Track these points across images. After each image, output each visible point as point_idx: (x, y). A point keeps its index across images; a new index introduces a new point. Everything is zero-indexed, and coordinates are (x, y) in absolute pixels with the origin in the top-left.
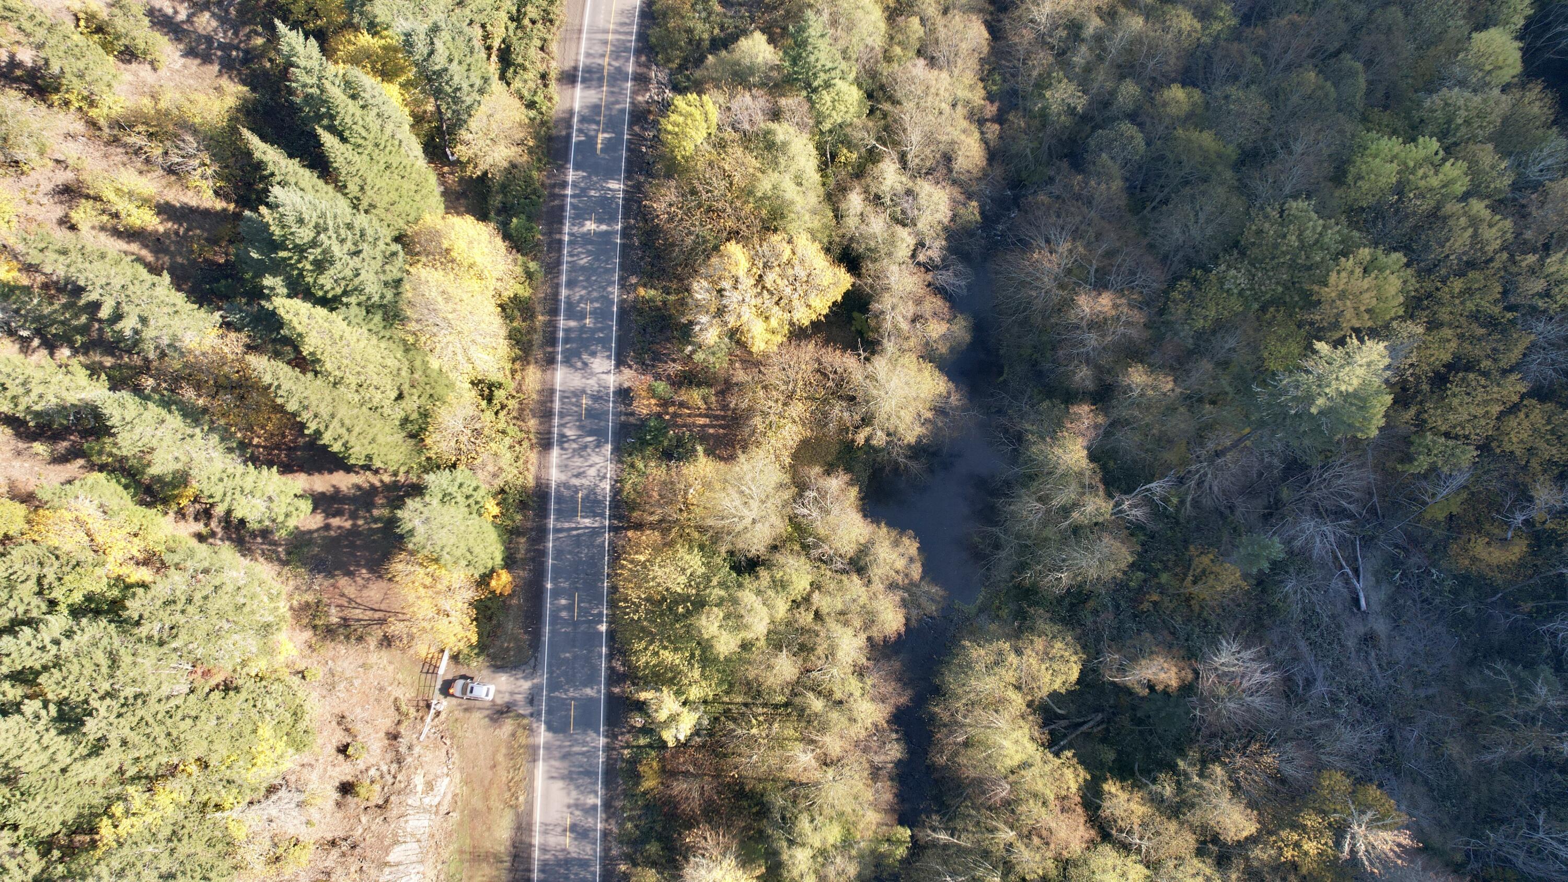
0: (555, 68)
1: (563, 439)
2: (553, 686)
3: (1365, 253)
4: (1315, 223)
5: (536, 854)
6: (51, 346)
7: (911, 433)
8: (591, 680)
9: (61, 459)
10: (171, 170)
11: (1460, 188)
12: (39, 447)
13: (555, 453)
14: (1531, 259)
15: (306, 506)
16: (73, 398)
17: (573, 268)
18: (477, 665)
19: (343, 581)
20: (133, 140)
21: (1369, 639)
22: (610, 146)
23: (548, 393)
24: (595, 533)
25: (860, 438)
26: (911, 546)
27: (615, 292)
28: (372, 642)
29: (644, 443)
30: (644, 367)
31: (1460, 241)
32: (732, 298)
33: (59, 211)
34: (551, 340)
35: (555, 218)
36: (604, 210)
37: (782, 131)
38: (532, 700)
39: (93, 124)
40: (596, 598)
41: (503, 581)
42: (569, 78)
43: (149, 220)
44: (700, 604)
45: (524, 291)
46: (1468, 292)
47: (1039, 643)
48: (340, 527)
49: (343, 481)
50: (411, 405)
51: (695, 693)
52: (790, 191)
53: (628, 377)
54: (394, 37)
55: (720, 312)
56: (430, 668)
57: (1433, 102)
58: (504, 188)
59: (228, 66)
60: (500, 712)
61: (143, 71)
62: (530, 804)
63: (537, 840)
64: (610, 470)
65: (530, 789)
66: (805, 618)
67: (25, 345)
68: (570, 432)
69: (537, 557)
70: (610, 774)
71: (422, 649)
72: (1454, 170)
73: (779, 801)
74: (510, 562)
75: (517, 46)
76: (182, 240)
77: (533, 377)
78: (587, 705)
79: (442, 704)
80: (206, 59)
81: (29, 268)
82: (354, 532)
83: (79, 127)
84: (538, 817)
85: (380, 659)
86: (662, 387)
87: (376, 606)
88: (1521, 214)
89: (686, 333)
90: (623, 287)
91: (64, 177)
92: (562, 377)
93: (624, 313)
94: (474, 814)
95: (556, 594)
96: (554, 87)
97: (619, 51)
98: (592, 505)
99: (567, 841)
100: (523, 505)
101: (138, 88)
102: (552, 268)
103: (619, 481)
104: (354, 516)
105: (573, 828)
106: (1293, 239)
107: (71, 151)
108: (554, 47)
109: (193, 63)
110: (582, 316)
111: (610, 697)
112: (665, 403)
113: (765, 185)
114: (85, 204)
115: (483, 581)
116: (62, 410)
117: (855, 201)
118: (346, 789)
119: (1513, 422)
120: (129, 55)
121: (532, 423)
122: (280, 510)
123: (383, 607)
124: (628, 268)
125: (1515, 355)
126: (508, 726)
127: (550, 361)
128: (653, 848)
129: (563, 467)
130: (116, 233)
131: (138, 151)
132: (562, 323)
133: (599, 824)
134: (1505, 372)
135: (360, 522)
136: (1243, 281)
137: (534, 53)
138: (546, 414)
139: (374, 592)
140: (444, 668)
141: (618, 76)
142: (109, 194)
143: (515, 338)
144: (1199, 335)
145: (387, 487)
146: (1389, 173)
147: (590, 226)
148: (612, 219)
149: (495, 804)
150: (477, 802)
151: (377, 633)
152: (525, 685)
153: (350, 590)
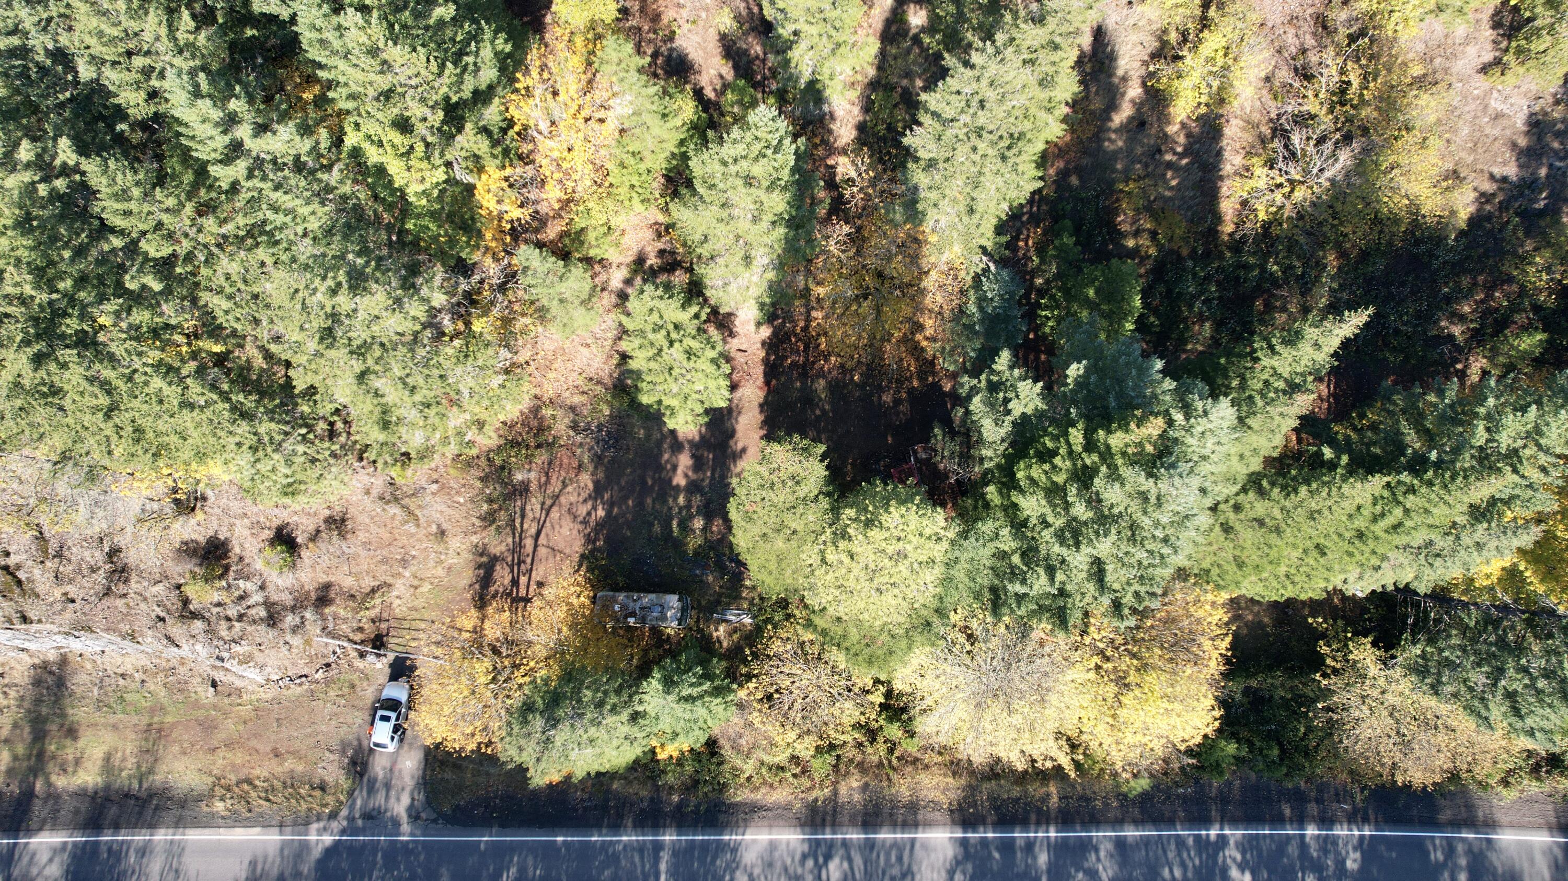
1: (822, 851)
5: (139, 838)
13: (795, 838)
17: (1152, 849)
19: (587, 481)
20: (1333, 63)
23: (907, 817)
28: (484, 539)
38: (373, 818)
48: (675, 468)
60: (359, 760)
62: (209, 822)
63: (161, 836)
65: (234, 820)
79: (377, 663)
82: (666, 489)
84: (193, 836)
87: (542, 540)
92: (937, 841)
94: (208, 727)
101: (1439, 50)
104: (693, 487)
118: (215, 551)
120: (1512, 23)
123: (542, 551)
127: (966, 817)
132: (1044, 836)
135: (681, 500)
138: (870, 816)
149: (219, 762)
150: (230, 727)
151: (499, 545)
152: (400, 806)
153: (571, 496)
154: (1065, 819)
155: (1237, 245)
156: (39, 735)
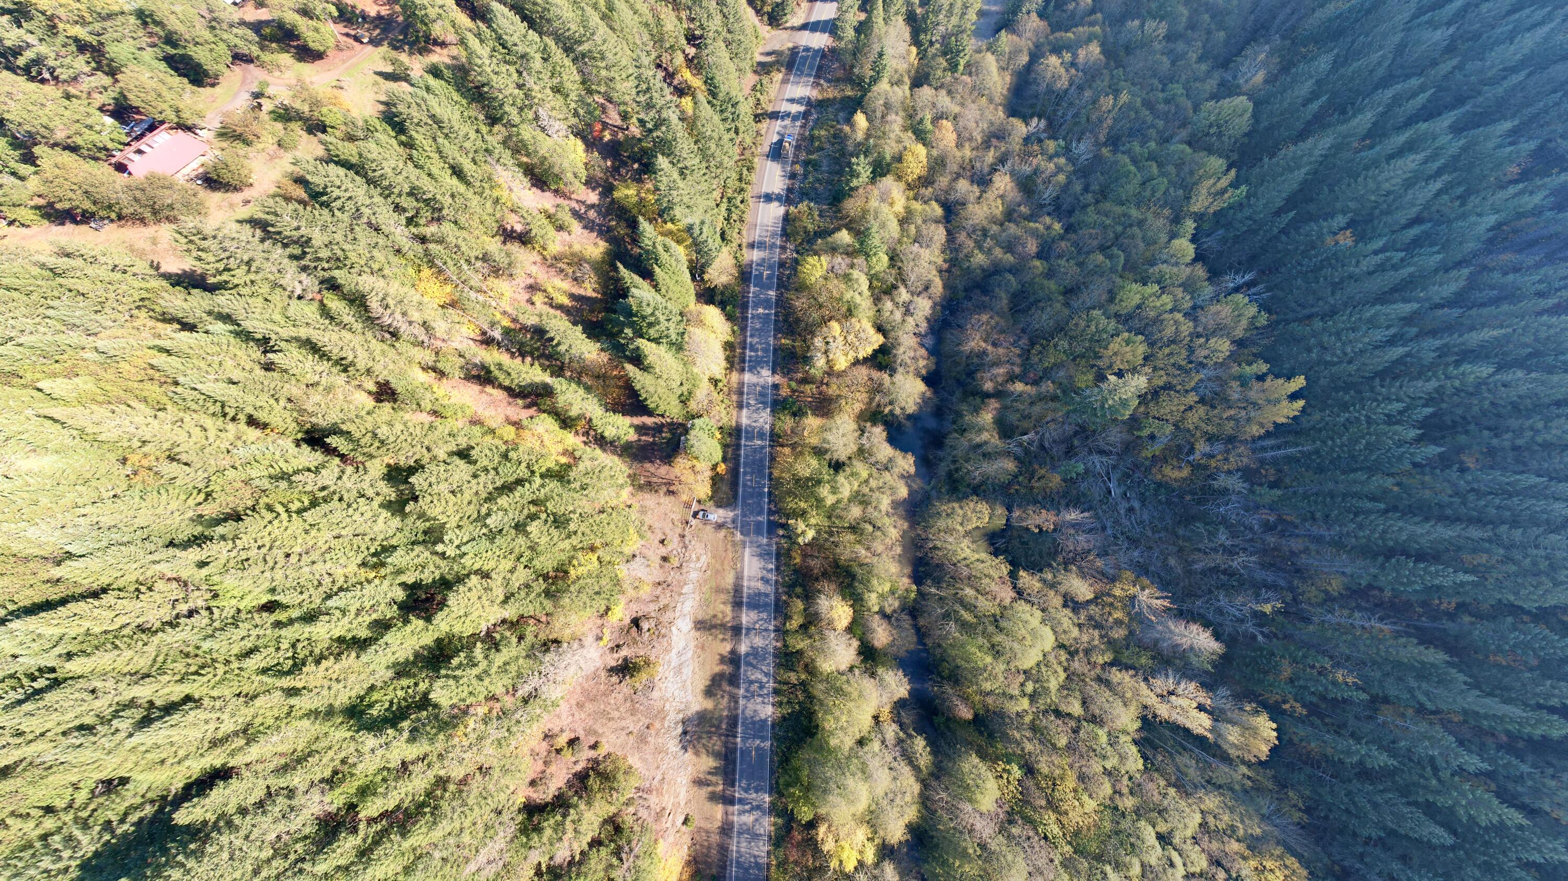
0: (745, 242)
1: (748, 405)
2: (744, 515)
3: (1126, 335)
4: (1103, 321)
5: (745, 590)
6: (523, 355)
7: (911, 408)
8: (760, 513)
9: (528, 407)
10: (576, 279)
11: (1169, 307)
12: (520, 402)
13: (745, 411)
14: (1202, 340)
15: (632, 431)
16: (537, 379)
17: (753, 329)
18: (709, 505)
19: (648, 465)
20: (560, 265)
21: (1131, 510)
22: (770, 277)
23: (741, 384)
24: (763, 447)
25: (887, 410)
26: (911, 459)
27: (771, 340)
28: (662, 493)
29: (784, 408)
30: (784, 375)
31: (1169, 331)
32: (833, 345)
33: (527, 296)
34: (743, 361)
35: (744, 307)
36: (766, 303)
37: (856, 273)
38: (734, 521)
39: (545, 259)
40: (763, 477)
41: (722, 468)
42: (752, 246)
43: (566, 301)
44: (819, 482)
45: (731, 339)
46: (1171, 354)
47: (972, 505)
48: (647, 441)
49: (648, 421)
50: (684, 389)
51: (813, 521)
52: (858, 299)
53: (777, 379)
54: (682, 225)
55: (826, 352)
56: (688, 505)
57: (1156, 269)
58: (722, 293)
59: (601, 234)
60: (719, 526)
61: (564, 235)
62: (742, 568)
63: (745, 583)
64: (769, 419)
65: (742, 561)
66: (866, 490)
67: (513, 355)
68: (752, 402)
69: (737, 457)
70: (778, 555)
71: (684, 497)
72: (1166, 298)
73: (858, 571)
74: (724, 459)
75: (728, 232)
76: (578, 310)
77: (735, 377)
78: (758, 525)
79: (694, 522)
80: (592, 230)
81: (514, 320)
82: (654, 443)
83: (538, 258)
84: (746, 573)
85: (666, 501)
86: (793, 384)
87: (664, 477)
88: (1195, 320)
89: (807, 360)
90: (775, 337)
91: (530, 281)
92: (748, 377)
93: (775, 350)
94: (717, 572)
95: (745, 473)
96: (745, 250)
97: (773, 235)
98: (761, 435)
99: (760, 585)
100: (730, 434)
101: (563, 243)
102: (743, 329)
103: (773, 425)
104: (652, 436)
105: (762, 579)
106: (1093, 328)
107: (534, 270)
108: (744, 232)
109: (586, 232)
110: (756, 351)
111: (769, 521)
112: (793, 391)
113: (848, 296)
114: (539, 294)
115: (714, 467)
116: (531, 385)
117: (889, 305)
118: (665, 559)
119: (1190, 414)
120: (560, 228)
121: (734, 397)
122: (621, 432)
123: (667, 477)
124: (777, 330)
125: (1193, 384)
126: (723, 533)
127: (742, 370)
128: (799, 590)
129: (749, 418)
130: (551, 306)
131: (562, 271)
132: (748, 353)
133: (772, 577)
134: (1187, 391)
135: (657, 439)
136: (1066, 346)
137: (735, 235)
138: (740, 393)
139: (663, 470)
140: (695, 507)
141: (773, 246)
142: (550, 290)
143: (727, 359)
144: (1046, 370)
145: (669, 424)
146: (1137, 299)
147: (761, 311)
148: (770, 308)
149: (727, 567)
150: (718, 566)
151: (664, 489)
152: (731, 514)
153: (652, 469)
154: (744, 348)
155: (604, 294)
156: (714, 627)
